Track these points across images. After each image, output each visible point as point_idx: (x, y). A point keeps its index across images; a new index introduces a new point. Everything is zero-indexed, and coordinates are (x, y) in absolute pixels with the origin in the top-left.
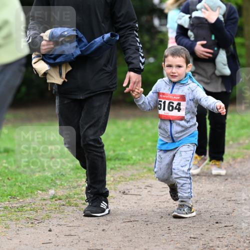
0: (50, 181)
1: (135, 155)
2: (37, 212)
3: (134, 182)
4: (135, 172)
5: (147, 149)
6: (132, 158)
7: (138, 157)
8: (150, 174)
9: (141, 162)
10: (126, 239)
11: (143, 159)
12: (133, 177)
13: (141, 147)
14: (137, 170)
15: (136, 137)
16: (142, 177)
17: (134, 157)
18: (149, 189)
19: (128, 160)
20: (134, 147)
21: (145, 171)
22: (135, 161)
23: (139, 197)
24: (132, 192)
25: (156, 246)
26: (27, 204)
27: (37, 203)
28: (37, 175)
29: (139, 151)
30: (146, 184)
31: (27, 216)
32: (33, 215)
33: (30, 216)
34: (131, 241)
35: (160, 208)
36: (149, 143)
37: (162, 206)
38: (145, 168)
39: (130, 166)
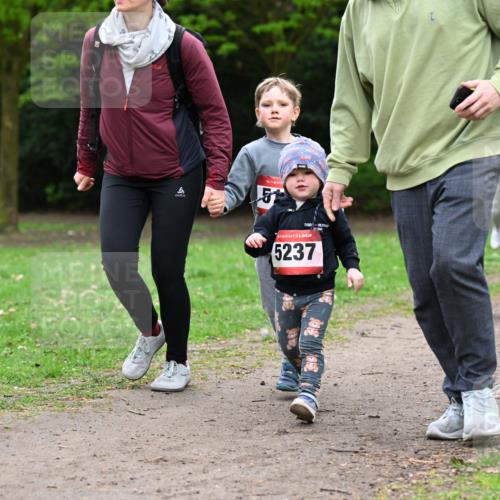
0: (261, 317)
1: (376, 283)
2: (244, 358)
3: (376, 320)
4: (378, 307)
5: (393, 276)
6: (372, 287)
7: (382, 286)
8: (397, 310)
9: (386, 293)
10: (367, 398)
11: (387, 289)
12: (375, 313)
13: (385, 272)
14: (379, 303)
15: (378, 259)
16: (387, 313)
17: (375, 286)
18: (397, 330)
19: (368, 290)
20: (376, 272)
21: (391, 304)
22: (376, 291)
23: (383, 341)
24: (374, 333)
25: (407, 408)
26: (231, 347)
27: (244, 346)
28: (244, 307)
29: (382, 277)
30: (393, 323)
31: (231, 363)
32: (240, 362)
33: (235, 364)
34: (373, 400)
35: (412, 356)
36: (395, 268)
37: (414, 354)
38: (391, 301)
39: (369, 298)
